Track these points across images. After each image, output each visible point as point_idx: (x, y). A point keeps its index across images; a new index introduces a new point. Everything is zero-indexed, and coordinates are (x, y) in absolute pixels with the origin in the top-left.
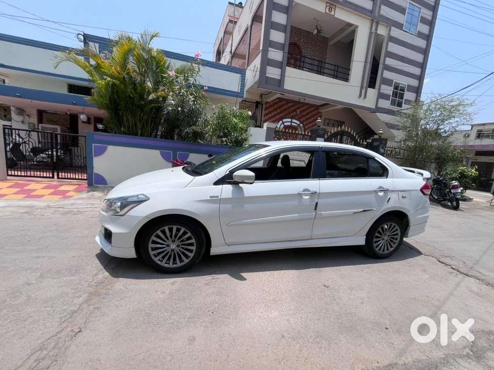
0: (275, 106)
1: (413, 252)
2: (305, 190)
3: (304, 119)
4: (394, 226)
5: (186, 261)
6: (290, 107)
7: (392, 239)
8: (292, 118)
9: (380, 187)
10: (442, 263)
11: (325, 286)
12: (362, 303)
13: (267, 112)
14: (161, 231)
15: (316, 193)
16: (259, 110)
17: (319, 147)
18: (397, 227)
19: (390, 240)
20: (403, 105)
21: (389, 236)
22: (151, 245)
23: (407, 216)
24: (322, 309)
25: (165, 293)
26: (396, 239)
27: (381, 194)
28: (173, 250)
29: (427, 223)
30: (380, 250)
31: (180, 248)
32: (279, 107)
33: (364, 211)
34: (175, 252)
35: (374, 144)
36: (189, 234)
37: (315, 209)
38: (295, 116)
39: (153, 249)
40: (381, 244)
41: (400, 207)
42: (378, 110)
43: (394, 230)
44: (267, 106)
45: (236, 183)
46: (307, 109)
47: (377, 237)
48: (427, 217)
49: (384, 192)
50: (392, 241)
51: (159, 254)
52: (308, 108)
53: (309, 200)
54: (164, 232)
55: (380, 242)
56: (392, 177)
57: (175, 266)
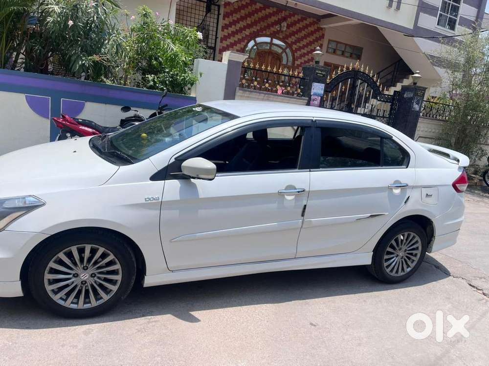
0: (242, 11)
1: (439, 271)
2: (290, 187)
3: (293, 39)
4: (414, 237)
5: (106, 297)
6: (270, 15)
7: (410, 255)
8: (273, 36)
9: (397, 182)
10: (473, 287)
11: (312, 324)
12: (359, 345)
13: (227, 21)
14: (65, 254)
15: (304, 191)
16: (212, 16)
17: (312, 120)
18: (417, 238)
19: (407, 257)
20: (457, 26)
21: (406, 250)
22: (48, 276)
23: (432, 222)
24: (306, 355)
25: (76, 346)
26: (416, 255)
27: (397, 191)
28: (84, 283)
29: (460, 231)
30: (392, 271)
31: (96, 278)
32: (250, 15)
33: (372, 216)
34: (88, 284)
35: (405, 96)
36: (111, 257)
37: (303, 215)
38: (278, 32)
39: (52, 282)
40: (394, 262)
41: (422, 210)
42: (417, 32)
43: (412, 243)
44: (228, 9)
45: (185, 178)
46: (299, 21)
47: (389, 253)
48: (460, 223)
49: (401, 189)
50: (409, 258)
51: (61, 289)
52: (302, 20)
53: (294, 201)
54: (70, 255)
55: (393, 260)
56: (415, 167)
57: (87, 306)
